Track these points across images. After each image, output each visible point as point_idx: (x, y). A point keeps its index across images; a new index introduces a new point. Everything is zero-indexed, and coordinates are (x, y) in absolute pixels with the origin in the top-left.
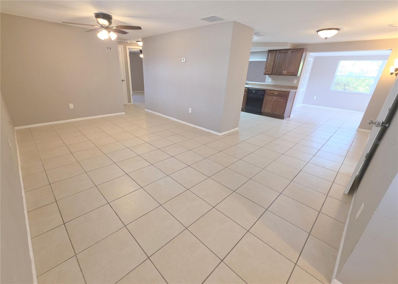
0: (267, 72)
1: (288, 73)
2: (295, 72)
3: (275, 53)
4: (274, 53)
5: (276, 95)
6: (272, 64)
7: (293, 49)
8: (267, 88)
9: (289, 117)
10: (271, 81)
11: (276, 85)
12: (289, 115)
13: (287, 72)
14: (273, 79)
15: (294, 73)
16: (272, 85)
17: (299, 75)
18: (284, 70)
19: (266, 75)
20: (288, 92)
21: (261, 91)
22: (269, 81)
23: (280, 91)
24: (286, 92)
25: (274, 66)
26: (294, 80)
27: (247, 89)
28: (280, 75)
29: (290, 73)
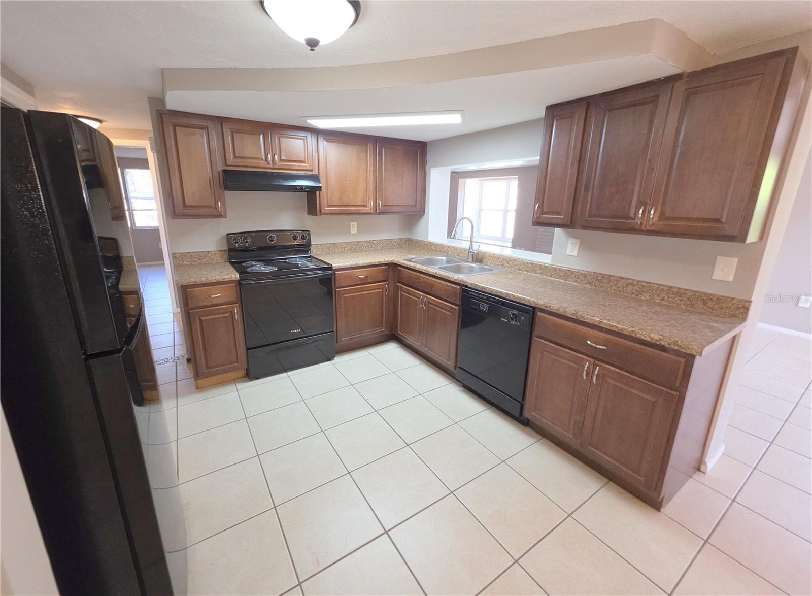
0: (546, 213)
1: (668, 219)
2: (723, 220)
3: (583, 116)
4: (576, 115)
5: (596, 356)
6: (572, 171)
7: (694, 75)
8: (541, 302)
9: (699, 466)
10: (575, 254)
11: (603, 276)
12: (697, 455)
13: (662, 217)
14: (584, 246)
15: (718, 221)
16: (585, 276)
17: (753, 236)
18: (641, 203)
19: (549, 229)
20: (678, 353)
21: (515, 312)
22: (569, 252)
23: (619, 334)
24: (663, 349)
25: (584, 182)
26: (713, 264)
27: (458, 287)
28: (617, 229)
29: (688, 219)
